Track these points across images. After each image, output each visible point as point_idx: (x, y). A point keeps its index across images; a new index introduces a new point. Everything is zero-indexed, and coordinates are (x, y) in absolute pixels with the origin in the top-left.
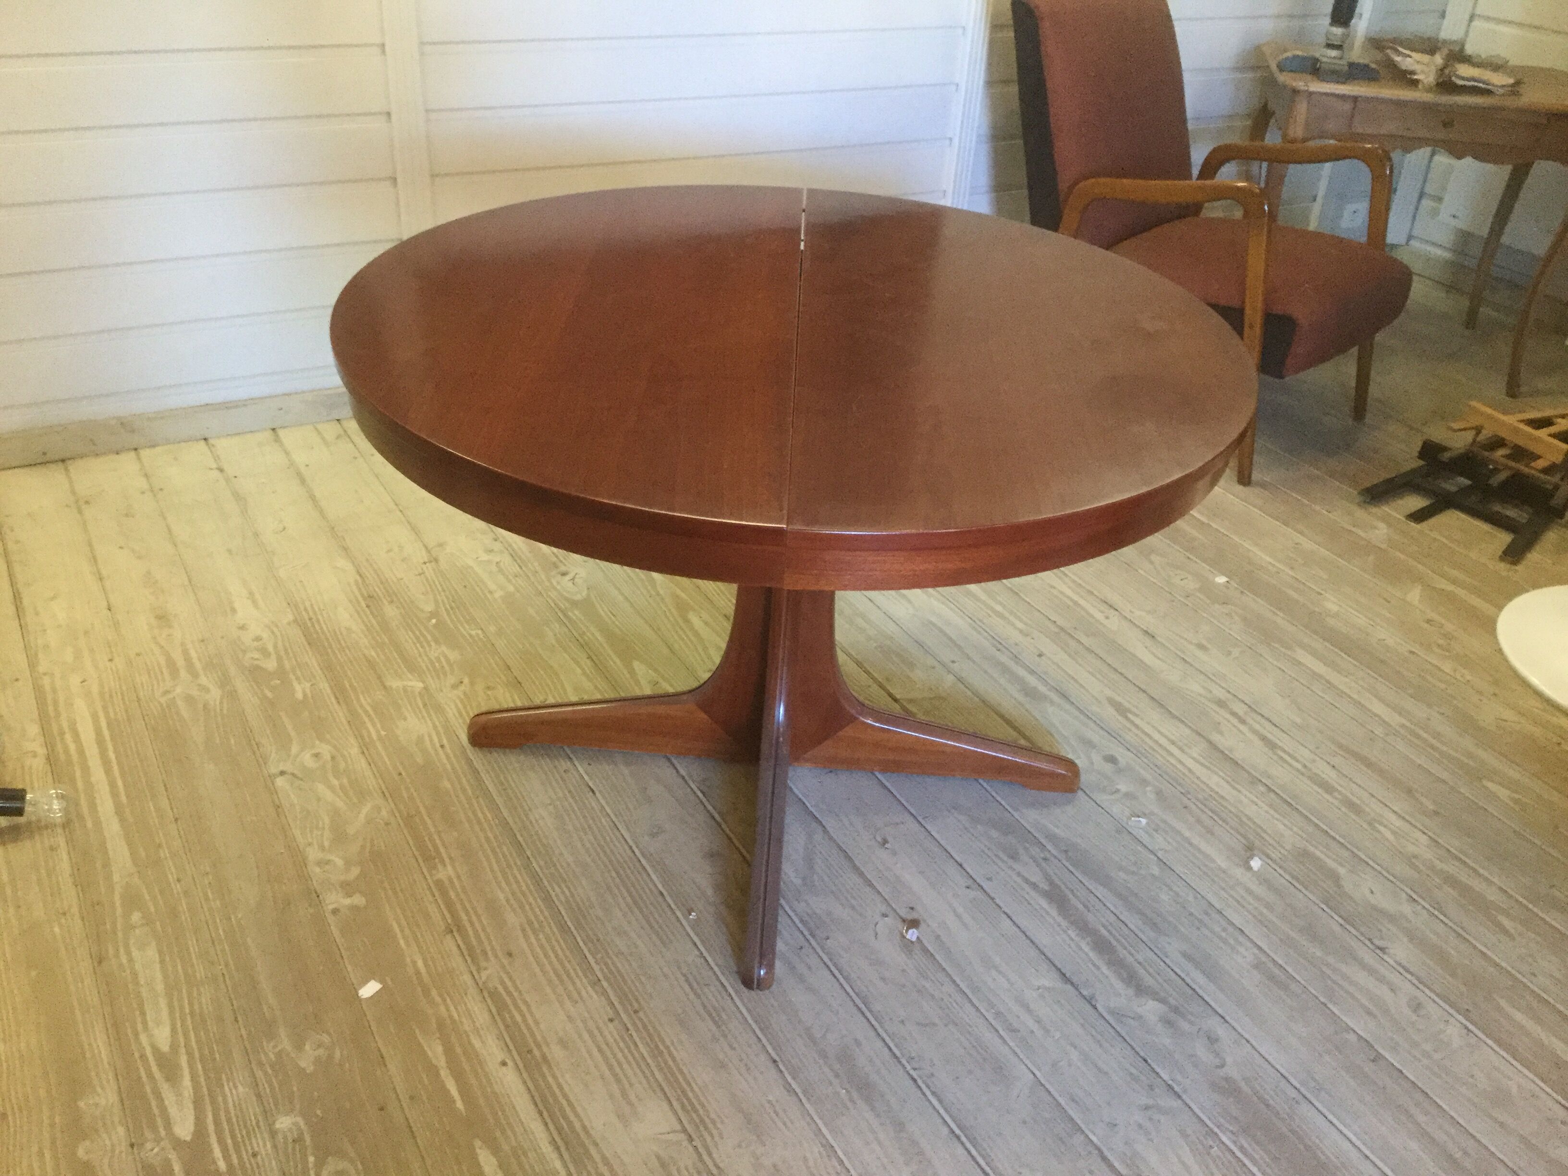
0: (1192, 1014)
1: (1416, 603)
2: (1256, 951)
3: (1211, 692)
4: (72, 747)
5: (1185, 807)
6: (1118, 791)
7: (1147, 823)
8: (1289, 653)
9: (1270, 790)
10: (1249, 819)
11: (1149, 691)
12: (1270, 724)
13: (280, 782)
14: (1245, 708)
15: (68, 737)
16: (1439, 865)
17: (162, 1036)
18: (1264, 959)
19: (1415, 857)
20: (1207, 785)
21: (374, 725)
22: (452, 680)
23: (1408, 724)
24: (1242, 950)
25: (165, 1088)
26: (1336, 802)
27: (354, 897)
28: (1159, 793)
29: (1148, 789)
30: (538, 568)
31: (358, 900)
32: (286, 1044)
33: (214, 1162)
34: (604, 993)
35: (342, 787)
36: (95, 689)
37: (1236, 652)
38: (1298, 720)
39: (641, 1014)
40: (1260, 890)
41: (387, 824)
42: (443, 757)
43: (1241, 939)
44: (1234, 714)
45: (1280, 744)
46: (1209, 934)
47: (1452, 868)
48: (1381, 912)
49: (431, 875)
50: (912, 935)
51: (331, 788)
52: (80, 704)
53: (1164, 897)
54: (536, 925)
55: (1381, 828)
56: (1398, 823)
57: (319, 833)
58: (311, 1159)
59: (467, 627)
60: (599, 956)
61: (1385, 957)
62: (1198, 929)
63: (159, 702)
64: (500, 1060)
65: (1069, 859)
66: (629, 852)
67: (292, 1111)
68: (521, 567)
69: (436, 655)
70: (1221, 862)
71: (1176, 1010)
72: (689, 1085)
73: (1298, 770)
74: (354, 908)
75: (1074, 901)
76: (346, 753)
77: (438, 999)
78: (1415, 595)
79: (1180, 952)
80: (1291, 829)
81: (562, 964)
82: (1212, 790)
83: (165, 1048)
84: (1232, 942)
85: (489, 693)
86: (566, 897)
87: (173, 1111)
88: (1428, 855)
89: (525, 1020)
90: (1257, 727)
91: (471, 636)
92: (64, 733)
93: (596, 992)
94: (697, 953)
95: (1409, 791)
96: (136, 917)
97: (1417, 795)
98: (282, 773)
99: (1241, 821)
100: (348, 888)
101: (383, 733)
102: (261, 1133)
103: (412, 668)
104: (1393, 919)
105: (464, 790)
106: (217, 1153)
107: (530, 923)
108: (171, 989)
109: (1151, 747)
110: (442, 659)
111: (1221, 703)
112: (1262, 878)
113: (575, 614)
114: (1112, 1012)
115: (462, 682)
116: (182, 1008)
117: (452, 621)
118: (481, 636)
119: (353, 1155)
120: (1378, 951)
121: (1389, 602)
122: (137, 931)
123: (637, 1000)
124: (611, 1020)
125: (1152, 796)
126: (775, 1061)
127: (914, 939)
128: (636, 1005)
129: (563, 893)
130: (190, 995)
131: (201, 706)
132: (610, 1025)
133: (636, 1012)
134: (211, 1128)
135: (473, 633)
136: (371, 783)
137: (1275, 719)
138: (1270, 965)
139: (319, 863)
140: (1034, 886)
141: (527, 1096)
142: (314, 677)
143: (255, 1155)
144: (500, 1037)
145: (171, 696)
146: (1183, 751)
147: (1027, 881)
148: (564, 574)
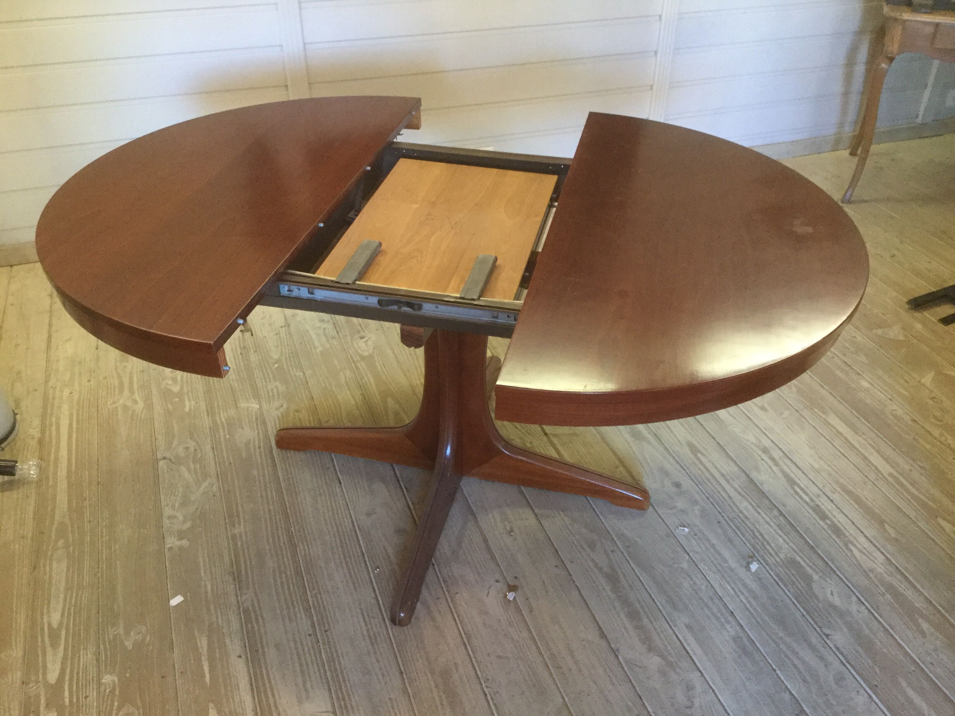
0: (680, 668)
1: (928, 385)
2: (738, 628)
3: (760, 441)
4: (54, 433)
5: (719, 522)
6: (675, 507)
7: (689, 532)
8: (824, 416)
9: (781, 514)
10: (761, 535)
11: (717, 439)
12: (795, 466)
13: (161, 463)
14: (781, 454)
15: (54, 428)
16: (888, 578)
17: (55, 618)
18: (742, 635)
19: (872, 571)
20: (738, 508)
21: (224, 431)
22: (277, 404)
23: (895, 473)
24: (728, 627)
25: (49, 650)
26: (825, 527)
27: (183, 541)
28: (703, 511)
29: (697, 507)
30: (348, 333)
31: (185, 543)
32: (121, 631)
33: (63, 700)
34: (311, 617)
35: (195, 470)
36: (76, 398)
37: (786, 413)
38: (816, 466)
39: (329, 633)
40: (754, 586)
41: (214, 496)
42: (258, 453)
43: (730, 618)
44: (773, 459)
45: (798, 482)
46: (709, 614)
47: (896, 581)
48: (835, 607)
49: (231, 530)
50: (511, 596)
51: (189, 470)
52: (65, 409)
53: (686, 584)
54: (283, 568)
55: (853, 548)
56: (867, 544)
57: (175, 498)
58: (116, 704)
59: (295, 370)
60: (314, 592)
61: (828, 641)
62: (702, 609)
63: (108, 409)
64: (238, 654)
65: (629, 553)
66: (351, 525)
67: (114, 672)
68: (338, 332)
69: (272, 387)
70: (733, 564)
71: (670, 664)
72: (344, 681)
73: (806, 502)
74: (181, 548)
75: (624, 582)
76: (203, 449)
77: (213, 611)
78: (928, 379)
79: (685, 625)
80: (788, 544)
81: (291, 596)
82: (741, 512)
83: (55, 625)
84: (723, 620)
85: (296, 414)
86: (305, 553)
87: (49, 665)
88: (880, 570)
89: (259, 630)
90: (786, 468)
91: (295, 375)
92: (52, 425)
93: (306, 616)
94: (373, 595)
95: (882, 522)
96: (61, 543)
97: (887, 526)
98: (164, 458)
99: (754, 534)
100: (181, 535)
101: (227, 437)
102: (93, 684)
103: (257, 396)
104: (842, 614)
105: (264, 476)
106: (67, 694)
107: (279, 567)
108: (68, 588)
109: (707, 478)
110: (275, 390)
111: (765, 451)
112: (757, 577)
113: (362, 365)
114: (627, 662)
115: (282, 406)
116: (70, 602)
117: (287, 365)
118: (302, 377)
119: (140, 704)
120: (824, 636)
121: (908, 382)
122: (59, 551)
123: (329, 623)
124: (310, 635)
125: (697, 512)
126: (401, 673)
127: (511, 599)
128: (327, 628)
129: (304, 550)
130: (77, 594)
131: (130, 412)
132: (308, 638)
133: (326, 631)
134: (67, 678)
135: (297, 374)
136: (212, 469)
137: (800, 464)
138: (745, 639)
139: (169, 518)
140: (600, 569)
141: (247, 678)
142: (199, 398)
143: (86, 697)
144: (243, 640)
145: (116, 405)
146: (728, 482)
147: (596, 565)
148: (362, 338)
